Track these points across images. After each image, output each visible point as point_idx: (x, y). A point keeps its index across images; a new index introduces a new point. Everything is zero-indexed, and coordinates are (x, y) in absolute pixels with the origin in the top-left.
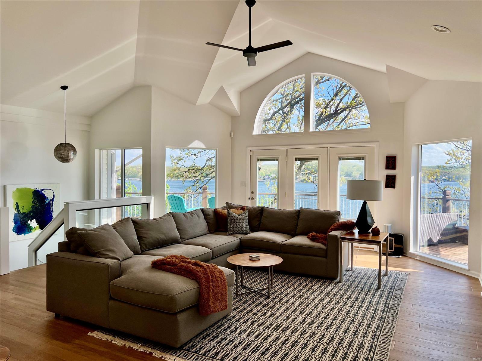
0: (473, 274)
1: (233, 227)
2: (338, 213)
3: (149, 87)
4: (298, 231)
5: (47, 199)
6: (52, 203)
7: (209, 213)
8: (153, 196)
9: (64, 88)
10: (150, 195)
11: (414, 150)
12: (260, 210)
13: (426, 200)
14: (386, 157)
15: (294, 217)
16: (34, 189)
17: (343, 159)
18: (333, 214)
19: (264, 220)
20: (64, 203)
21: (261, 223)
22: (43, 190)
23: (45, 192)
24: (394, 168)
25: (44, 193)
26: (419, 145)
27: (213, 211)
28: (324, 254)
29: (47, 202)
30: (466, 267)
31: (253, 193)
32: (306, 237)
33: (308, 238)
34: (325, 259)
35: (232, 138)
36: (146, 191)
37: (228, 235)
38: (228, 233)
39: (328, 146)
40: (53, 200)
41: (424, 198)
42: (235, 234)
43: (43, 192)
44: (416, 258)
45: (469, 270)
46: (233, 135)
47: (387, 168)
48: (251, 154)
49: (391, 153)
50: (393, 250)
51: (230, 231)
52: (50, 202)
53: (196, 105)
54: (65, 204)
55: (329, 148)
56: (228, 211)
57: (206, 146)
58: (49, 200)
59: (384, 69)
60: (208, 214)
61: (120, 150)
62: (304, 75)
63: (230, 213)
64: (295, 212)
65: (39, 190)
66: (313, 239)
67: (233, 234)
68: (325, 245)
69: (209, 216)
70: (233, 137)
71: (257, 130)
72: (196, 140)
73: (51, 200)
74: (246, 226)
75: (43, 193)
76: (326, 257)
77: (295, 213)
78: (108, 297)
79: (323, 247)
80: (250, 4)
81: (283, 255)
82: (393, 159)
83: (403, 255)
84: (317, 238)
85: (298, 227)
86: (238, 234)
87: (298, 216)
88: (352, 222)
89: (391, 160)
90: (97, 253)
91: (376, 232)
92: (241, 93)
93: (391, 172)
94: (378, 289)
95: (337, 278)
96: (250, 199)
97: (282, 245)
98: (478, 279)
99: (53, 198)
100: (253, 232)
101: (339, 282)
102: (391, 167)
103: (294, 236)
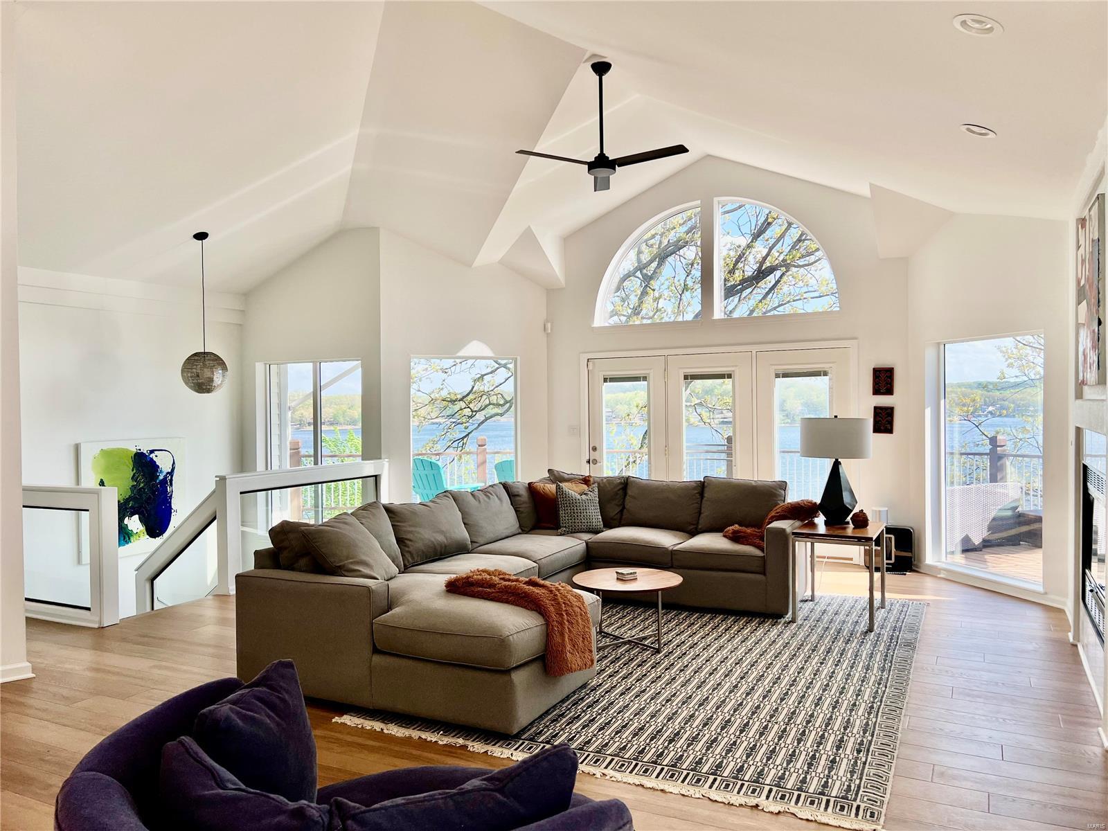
0: (1051, 600)
1: (571, 519)
2: (783, 486)
3: (374, 231)
4: (703, 522)
5: (161, 472)
6: (171, 480)
7: (518, 492)
8: (386, 460)
9: (201, 236)
10: (380, 458)
11: (930, 354)
12: (621, 483)
13: (957, 457)
14: (874, 369)
15: (694, 495)
16: (134, 450)
17: (785, 376)
18: (773, 488)
19: (629, 504)
20: (216, 477)
21: (625, 510)
22: (152, 452)
23: (156, 456)
24: (889, 391)
25: (155, 459)
26: (939, 344)
27: (526, 488)
28: (761, 567)
29: (161, 477)
30: (1040, 589)
31: (595, 449)
32: (722, 534)
33: (725, 536)
34: (762, 577)
35: (547, 334)
36: (371, 450)
37: (561, 535)
38: (559, 530)
39: (755, 348)
40: (171, 473)
41: (952, 453)
42: (575, 533)
43: (152, 456)
44: (939, 576)
45: (1046, 593)
46: (548, 330)
47: (877, 391)
48: (591, 367)
49: (884, 362)
50: (893, 561)
51: (565, 527)
52: (165, 478)
53: (473, 267)
54: (218, 479)
55: (754, 352)
56: (558, 488)
57: (494, 353)
58: (164, 474)
59: (866, 191)
60: (517, 494)
61: (311, 364)
62: (699, 202)
63: (562, 491)
64: (695, 485)
65: (145, 452)
66: (735, 538)
67: (571, 533)
68: (762, 550)
69: (518, 498)
70: (549, 332)
71: (601, 318)
72: (474, 340)
73: (168, 473)
74: (596, 517)
75: (152, 459)
76: (764, 574)
77: (695, 488)
78: (369, 648)
79: (757, 552)
80: (601, 68)
81: (678, 571)
82: (888, 374)
83: (912, 571)
84: (744, 537)
85: (702, 515)
86: (580, 532)
87: (702, 494)
88: (811, 502)
89: (883, 376)
90: (339, 567)
91: (861, 521)
92: (566, 240)
93: (884, 401)
94: (869, 631)
95: (787, 614)
96: (588, 462)
97: (674, 553)
98: (1064, 611)
99: (172, 470)
100: (611, 528)
101: (791, 622)
102: (883, 390)
103: (694, 534)
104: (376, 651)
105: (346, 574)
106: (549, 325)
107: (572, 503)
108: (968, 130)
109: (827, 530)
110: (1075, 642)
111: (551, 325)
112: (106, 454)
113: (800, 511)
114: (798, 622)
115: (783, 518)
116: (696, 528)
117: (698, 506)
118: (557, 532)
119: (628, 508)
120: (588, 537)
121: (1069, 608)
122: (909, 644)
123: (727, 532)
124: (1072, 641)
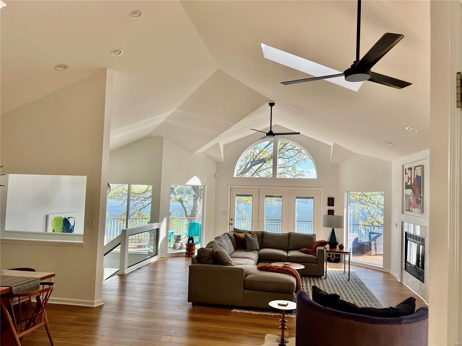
0: (386, 270)
2: (315, 235)
3: (162, 138)
4: (290, 247)
5: (71, 226)
6: (73, 229)
7: (231, 236)
11: (346, 195)
12: (261, 234)
14: (328, 198)
16: (64, 217)
17: (299, 198)
18: (312, 236)
19: (265, 241)
22: (69, 218)
24: (333, 205)
26: (348, 191)
27: (233, 235)
28: (316, 261)
30: (382, 267)
31: (232, 220)
32: (299, 251)
33: (300, 252)
34: (317, 265)
35: (216, 178)
36: (155, 219)
37: (248, 251)
38: (247, 250)
39: (290, 188)
40: (73, 227)
41: (350, 224)
43: (69, 219)
45: (384, 268)
47: (329, 205)
48: (232, 191)
49: (331, 196)
50: (334, 259)
51: (249, 249)
52: (72, 228)
53: (194, 153)
54: (122, 231)
55: (289, 189)
57: (200, 184)
59: (332, 144)
61: (128, 185)
62: (273, 139)
63: (247, 237)
65: (67, 218)
66: (306, 252)
67: (251, 251)
68: (316, 256)
73: (73, 226)
74: (257, 245)
75: (68, 221)
76: (317, 263)
77: (287, 236)
78: (243, 288)
79: (315, 257)
80: (272, 105)
81: (301, 263)
82: (332, 200)
83: (339, 262)
84: (309, 252)
85: (289, 245)
86: (254, 250)
87: (289, 238)
88: (325, 241)
89: (331, 200)
90: (226, 263)
91: (341, 247)
92: (225, 146)
93: (331, 208)
94: (349, 280)
95: (323, 276)
96: (229, 224)
97: (288, 257)
98: (390, 273)
99: (74, 225)
100: (260, 249)
101: (325, 278)
102: (331, 204)
103: (287, 251)
104: (245, 288)
105: (228, 265)
106: (217, 175)
107: (251, 241)
108: (385, 142)
109: (330, 250)
110: (401, 282)
111: (218, 175)
112: (56, 219)
113: (323, 244)
114: (327, 278)
115: (319, 246)
116: (288, 249)
117: (288, 241)
118: (246, 250)
119: (264, 242)
120: (257, 252)
121: (393, 272)
122: (362, 283)
123: (302, 250)
124: (400, 281)
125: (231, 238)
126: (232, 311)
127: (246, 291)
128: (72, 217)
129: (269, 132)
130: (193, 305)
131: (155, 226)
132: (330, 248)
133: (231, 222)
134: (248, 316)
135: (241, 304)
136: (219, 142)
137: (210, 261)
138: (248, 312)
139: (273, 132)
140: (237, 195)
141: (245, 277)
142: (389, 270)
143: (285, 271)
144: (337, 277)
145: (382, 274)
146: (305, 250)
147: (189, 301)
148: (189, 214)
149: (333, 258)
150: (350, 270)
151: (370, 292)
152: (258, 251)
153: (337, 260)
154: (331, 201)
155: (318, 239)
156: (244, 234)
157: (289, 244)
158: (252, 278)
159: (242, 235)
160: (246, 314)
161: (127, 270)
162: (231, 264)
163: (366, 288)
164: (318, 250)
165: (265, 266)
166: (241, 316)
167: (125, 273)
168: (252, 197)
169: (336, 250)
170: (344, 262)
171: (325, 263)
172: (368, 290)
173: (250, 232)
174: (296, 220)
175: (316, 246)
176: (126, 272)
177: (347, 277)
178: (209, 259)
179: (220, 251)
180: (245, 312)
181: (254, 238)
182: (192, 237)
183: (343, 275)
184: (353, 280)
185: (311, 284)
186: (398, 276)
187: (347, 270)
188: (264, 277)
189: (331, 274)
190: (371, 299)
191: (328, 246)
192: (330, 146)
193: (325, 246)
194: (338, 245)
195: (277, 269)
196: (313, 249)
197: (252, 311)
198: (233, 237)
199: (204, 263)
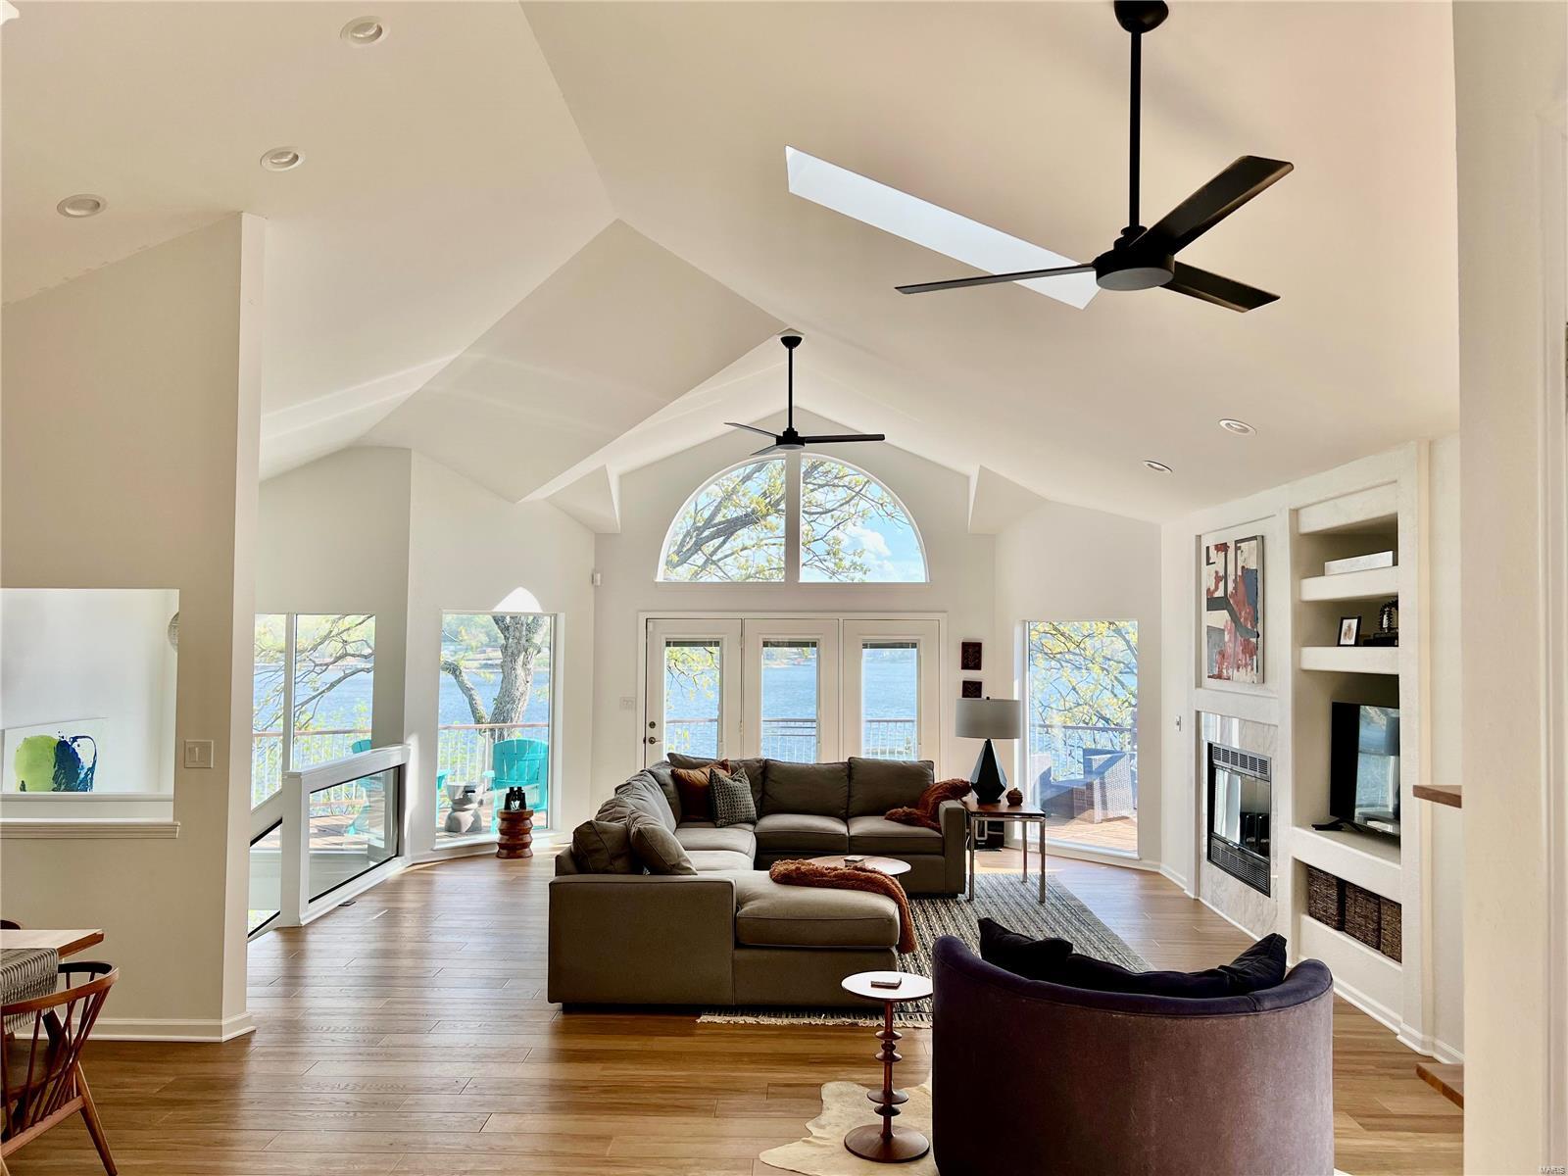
0: (1147, 865)
1: (731, 809)
2: (930, 765)
4: (854, 807)
5: (83, 768)
6: (92, 779)
8: (412, 743)
10: (403, 742)
11: (1018, 631)
12: (760, 767)
14: (963, 644)
15: (842, 778)
16: (57, 738)
17: (872, 646)
18: (921, 768)
19: (773, 789)
21: (767, 797)
22: (75, 739)
23: (78, 746)
24: (977, 666)
25: (77, 749)
26: (1025, 621)
27: (669, 775)
28: (940, 848)
29: (82, 775)
30: (1136, 856)
31: (652, 725)
32: (884, 817)
33: (886, 819)
34: (943, 858)
35: (596, 586)
37: (721, 827)
38: (719, 822)
39: (842, 616)
40: (92, 770)
41: (1034, 726)
42: (735, 823)
43: (75, 745)
45: (1140, 859)
46: (599, 581)
47: (965, 666)
48: (650, 628)
49: (973, 636)
50: (985, 838)
51: (725, 818)
52: (86, 775)
55: (841, 620)
57: (542, 608)
58: (86, 770)
59: (973, 471)
60: (664, 783)
61: (284, 616)
63: (716, 781)
64: (841, 766)
65: (68, 740)
66: (907, 820)
67: (732, 824)
68: (939, 831)
69: (666, 788)
70: (599, 583)
71: (665, 574)
73: (89, 769)
74: (749, 801)
75: (74, 750)
76: (943, 854)
77: (842, 771)
78: (731, 945)
79: (937, 834)
80: (791, 342)
82: (977, 649)
83: (1002, 847)
84: (916, 819)
85: (852, 800)
86: (741, 822)
87: (850, 777)
89: (971, 650)
90: (674, 866)
91: (1016, 799)
92: (622, 477)
93: (972, 675)
94: (1042, 902)
95: (963, 893)
96: (645, 741)
97: (852, 838)
98: (1158, 873)
99: (94, 764)
100: (762, 814)
101: (970, 900)
102: (972, 664)
103: (845, 819)
104: (739, 945)
105: (680, 872)
106: (598, 577)
107: (729, 793)
109: (977, 808)
110: (1197, 898)
111: (602, 576)
112: (30, 744)
113: (957, 790)
114: (976, 899)
115: (947, 798)
116: (847, 812)
117: (846, 788)
118: (715, 824)
119: (770, 793)
120: (750, 827)
121: (1167, 870)
122: (1085, 910)
123: (892, 814)
124: (1193, 896)
125: (665, 785)
126: (699, 1021)
127: (743, 955)
128: (84, 737)
129: (784, 433)
130: (567, 1009)
131: (393, 756)
132: (979, 801)
133: (651, 733)
134: (754, 1032)
135: (727, 996)
136: (605, 466)
137: (619, 864)
138: (750, 1020)
139: (797, 433)
140: (668, 644)
141: (737, 910)
142: (1156, 863)
143: (861, 880)
144: (1004, 894)
145: (1136, 877)
146: (904, 811)
147: (551, 1000)
148: (486, 709)
149: (981, 834)
150: (1046, 870)
151: (1113, 934)
152: (754, 823)
153: (996, 841)
154: (972, 655)
155: (942, 775)
156: (707, 770)
157: (849, 796)
158: (759, 909)
159: (699, 776)
160: (746, 1026)
161: (307, 911)
162: (688, 871)
163: (1098, 923)
164: (947, 810)
165: (798, 869)
166: (733, 1035)
167: (303, 923)
168: (718, 648)
169: (996, 807)
170: (1021, 847)
171: (968, 853)
172: (1106, 929)
173: (724, 765)
174: (864, 717)
175: (937, 798)
176: (307, 917)
177: (1037, 893)
178: (614, 857)
179: (653, 830)
180: (740, 1020)
181: (740, 781)
182: (520, 788)
183: (1022, 888)
184: (1053, 901)
185: (928, 921)
186: (1185, 879)
187: (1034, 870)
188: (800, 905)
189: (984, 884)
190: (1120, 956)
191: (972, 799)
192: (968, 478)
193: (964, 799)
194: (1005, 793)
195: (835, 876)
196: (926, 808)
197: (764, 1015)
198: (669, 781)
199: (597, 872)
